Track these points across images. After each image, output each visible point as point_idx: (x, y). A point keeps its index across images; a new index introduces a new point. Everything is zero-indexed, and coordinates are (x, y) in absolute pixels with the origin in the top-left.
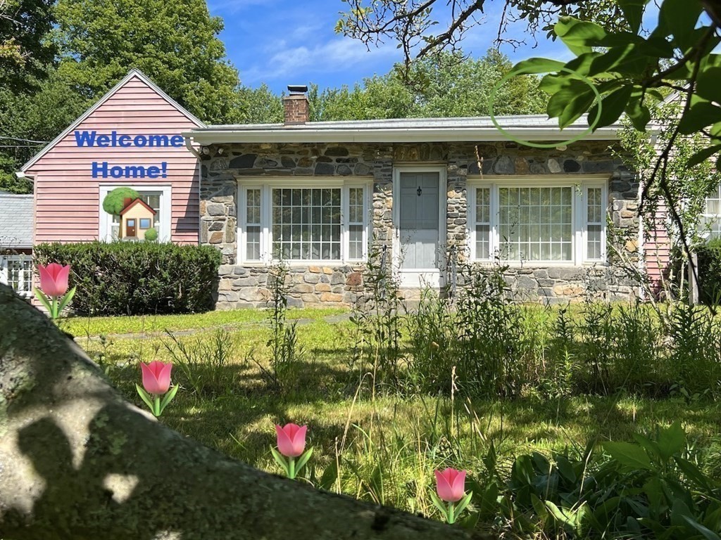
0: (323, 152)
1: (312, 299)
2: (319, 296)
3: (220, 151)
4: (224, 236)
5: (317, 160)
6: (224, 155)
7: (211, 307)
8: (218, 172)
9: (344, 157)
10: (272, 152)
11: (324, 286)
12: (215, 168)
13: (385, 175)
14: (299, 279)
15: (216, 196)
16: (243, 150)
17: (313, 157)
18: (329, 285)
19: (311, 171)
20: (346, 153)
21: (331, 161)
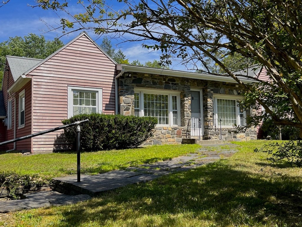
0: (167, 79)
1: (164, 141)
2: (167, 139)
3: (130, 75)
4: (130, 113)
5: (165, 83)
6: (130, 77)
8: (128, 84)
9: (174, 83)
10: (149, 78)
11: (169, 135)
12: (127, 83)
13: (188, 91)
14: (160, 133)
15: (127, 95)
16: (138, 76)
19: (163, 87)
20: (175, 81)
21: (170, 84)
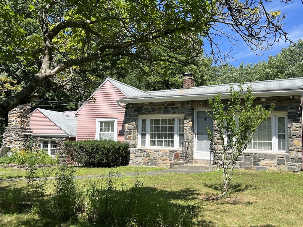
0: (166, 105)
1: (161, 163)
2: (164, 161)
3: (131, 106)
4: (132, 137)
5: (164, 108)
6: (132, 107)
7: (127, 164)
8: (131, 113)
10: (148, 106)
11: (166, 158)
12: (129, 112)
13: (188, 113)
14: (157, 155)
15: (129, 122)
16: (139, 105)
17: (162, 107)
18: (167, 157)
19: (162, 112)
20: (174, 105)
21: (169, 108)
